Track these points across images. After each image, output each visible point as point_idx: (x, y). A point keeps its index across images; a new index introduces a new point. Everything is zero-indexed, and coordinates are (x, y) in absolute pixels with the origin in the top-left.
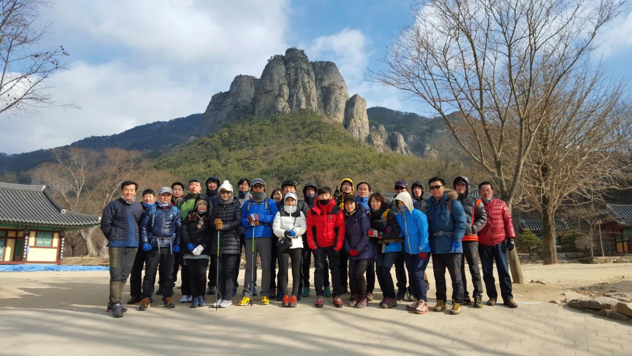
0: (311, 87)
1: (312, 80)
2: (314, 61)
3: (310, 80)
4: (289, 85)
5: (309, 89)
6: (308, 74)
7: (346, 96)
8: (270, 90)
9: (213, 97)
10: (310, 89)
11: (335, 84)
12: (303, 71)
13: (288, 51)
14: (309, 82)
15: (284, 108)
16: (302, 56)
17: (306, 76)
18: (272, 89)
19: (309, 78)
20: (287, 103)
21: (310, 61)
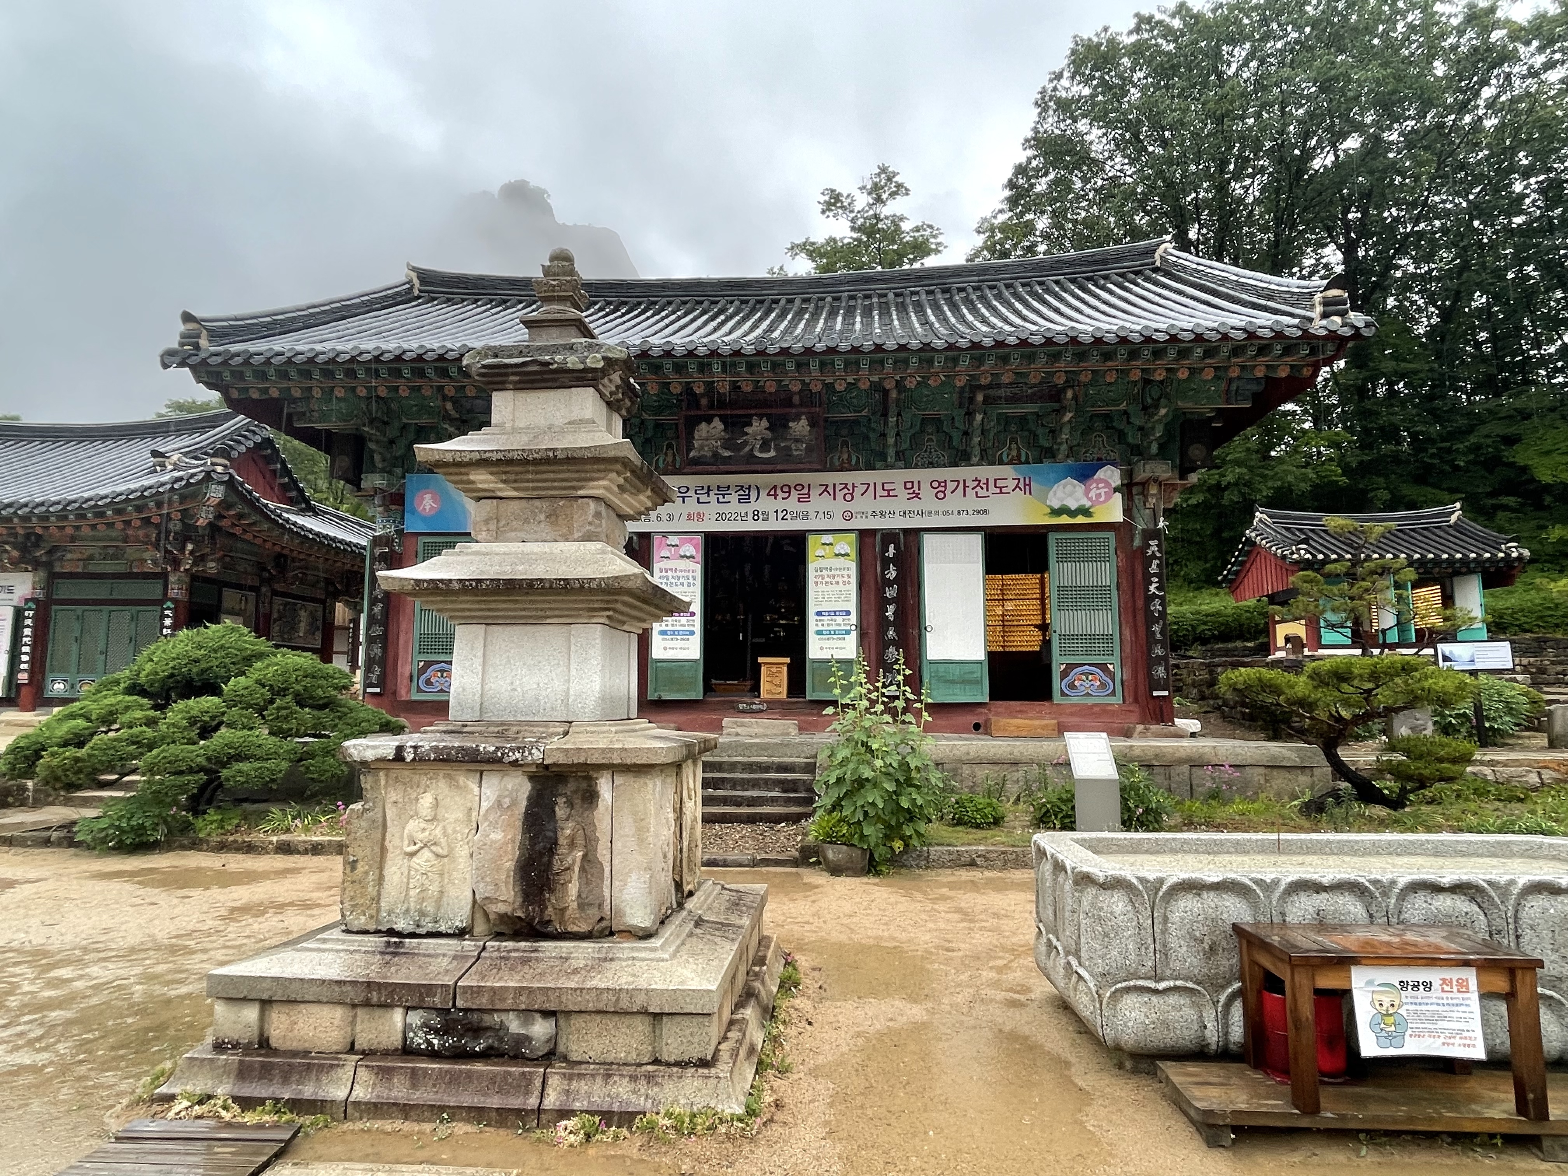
2: (569, 223)
13: (507, 188)
21: (559, 222)
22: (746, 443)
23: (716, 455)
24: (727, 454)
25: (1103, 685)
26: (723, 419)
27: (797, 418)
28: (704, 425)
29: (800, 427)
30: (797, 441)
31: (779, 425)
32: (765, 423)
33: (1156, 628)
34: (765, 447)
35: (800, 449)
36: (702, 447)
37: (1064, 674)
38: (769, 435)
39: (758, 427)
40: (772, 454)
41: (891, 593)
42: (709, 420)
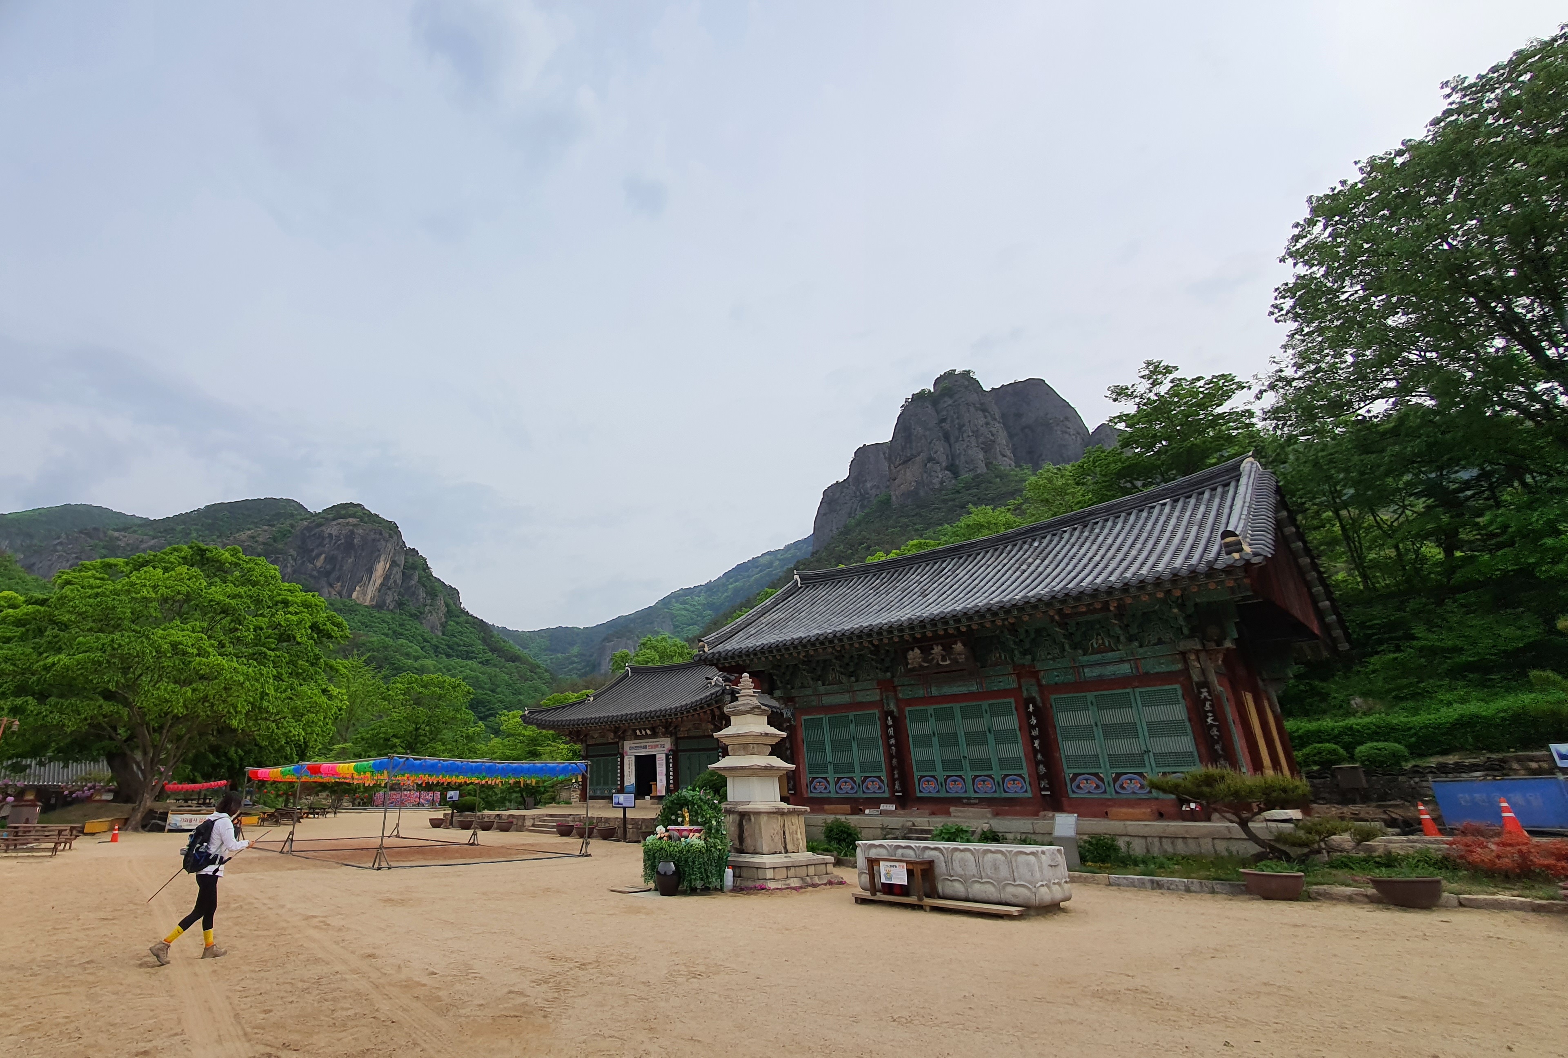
0: (995, 433)
1: (995, 419)
2: (995, 387)
3: (989, 419)
4: (947, 437)
5: (989, 436)
6: (984, 410)
7: (1078, 433)
8: (912, 455)
9: (825, 493)
10: (993, 435)
11: (1049, 416)
12: (972, 409)
13: (939, 381)
14: (987, 424)
15: (942, 482)
16: (966, 383)
17: (980, 414)
18: (914, 452)
19: (985, 417)
20: (947, 472)
21: (985, 388)
22: (933, 659)
23: (921, 666)
24: (926, 665)
26: (919, 648)
27: (955, 643)
28: (911, 652)
30: (959, 654)
31: (948, 648)
32: (940, 648)
34: (944, 659)
35: (961, 659)
36: (913, 663)
38: (944, 653)
39: (937, 650)
40: (948, 662)
41: (1035, 733)
42: (913, 650)
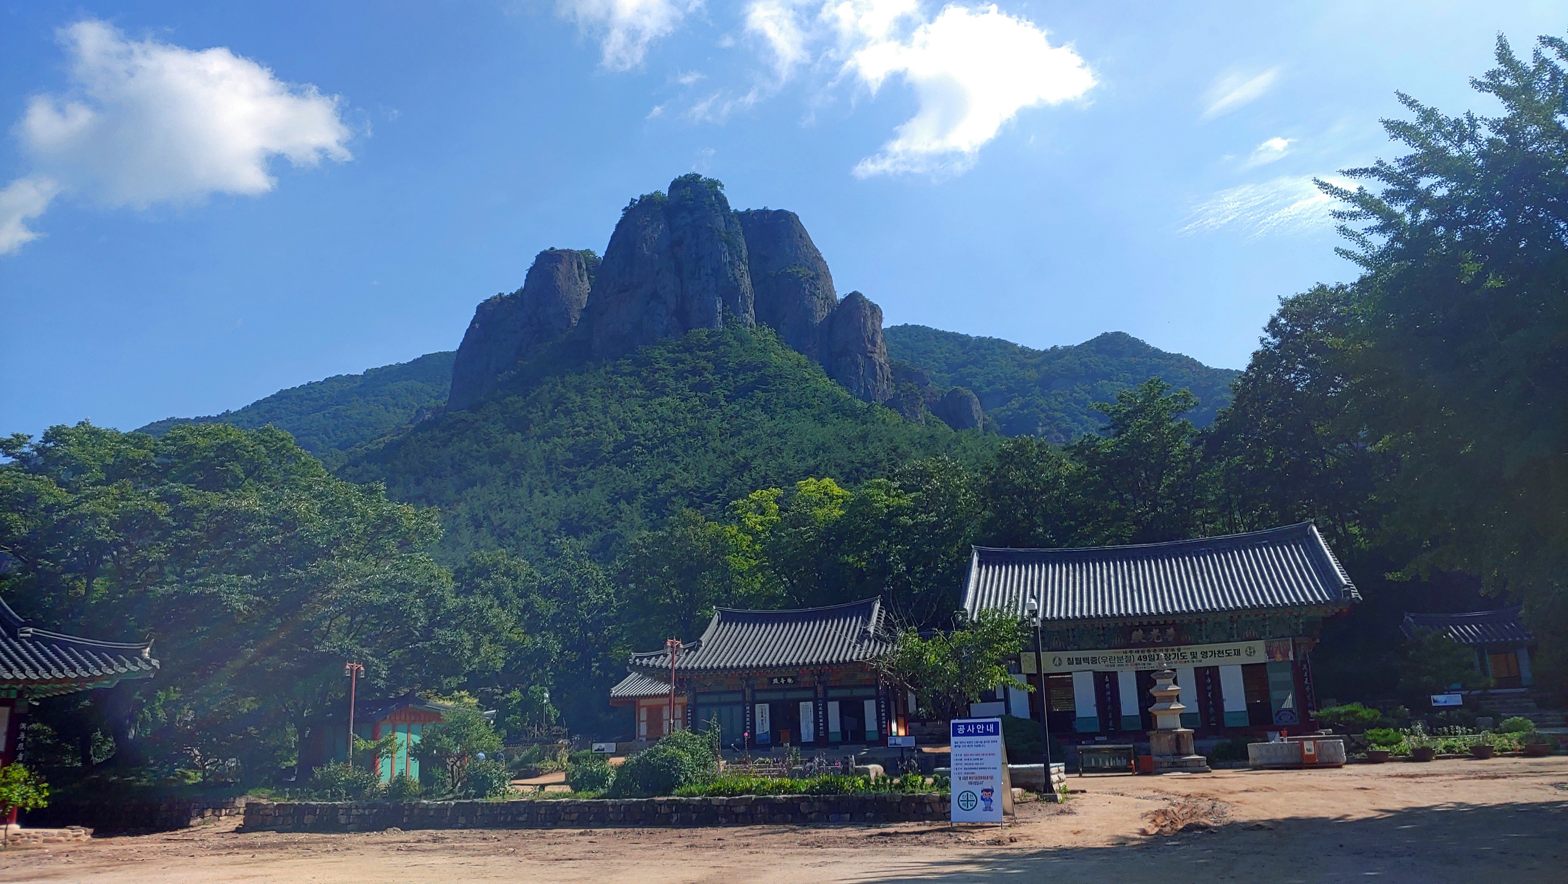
0: (739, 278)
1: (741, 259)
2: (742, 209)
3: (735, 257)
4: (679, 269)
5: (732, 280)
7: (826, 298)
8: (631, 283)
9: (480, 308)
10: (736, 280)
11: (799, 268)
13: (676, 185)
14: (732, 262)
16: (711, 197)
18: (635, 281)
19: (731, 254)
21: (732, 208)
22: (1151, 637)
23: (1140, 642)
24: (1144, 641)
25: (1291, 718)
26: (1142, 629)
27: (1170, 628)
28: (1135, 632)
29: (1171, 631)
30: (1170, 636)
31: (1163, 631)
33: (1309, 697)
34: (1158, 638)
35: (1170, 638)
36: (1135, 639)
37: (1276, 715)
38: (1159, 634)
39: (1155, 632)
40: (1161, 640)
41: (1209, 688)
42: (1137, 630)
